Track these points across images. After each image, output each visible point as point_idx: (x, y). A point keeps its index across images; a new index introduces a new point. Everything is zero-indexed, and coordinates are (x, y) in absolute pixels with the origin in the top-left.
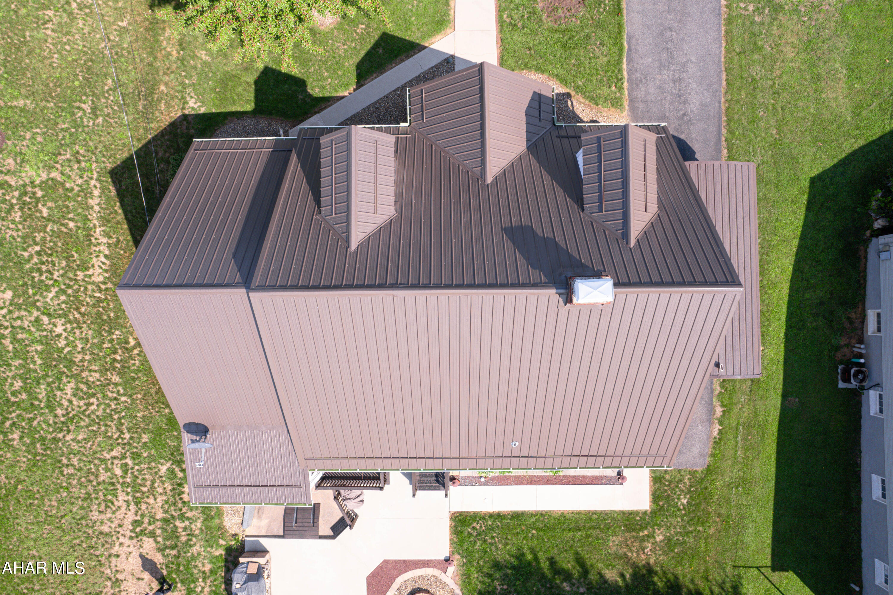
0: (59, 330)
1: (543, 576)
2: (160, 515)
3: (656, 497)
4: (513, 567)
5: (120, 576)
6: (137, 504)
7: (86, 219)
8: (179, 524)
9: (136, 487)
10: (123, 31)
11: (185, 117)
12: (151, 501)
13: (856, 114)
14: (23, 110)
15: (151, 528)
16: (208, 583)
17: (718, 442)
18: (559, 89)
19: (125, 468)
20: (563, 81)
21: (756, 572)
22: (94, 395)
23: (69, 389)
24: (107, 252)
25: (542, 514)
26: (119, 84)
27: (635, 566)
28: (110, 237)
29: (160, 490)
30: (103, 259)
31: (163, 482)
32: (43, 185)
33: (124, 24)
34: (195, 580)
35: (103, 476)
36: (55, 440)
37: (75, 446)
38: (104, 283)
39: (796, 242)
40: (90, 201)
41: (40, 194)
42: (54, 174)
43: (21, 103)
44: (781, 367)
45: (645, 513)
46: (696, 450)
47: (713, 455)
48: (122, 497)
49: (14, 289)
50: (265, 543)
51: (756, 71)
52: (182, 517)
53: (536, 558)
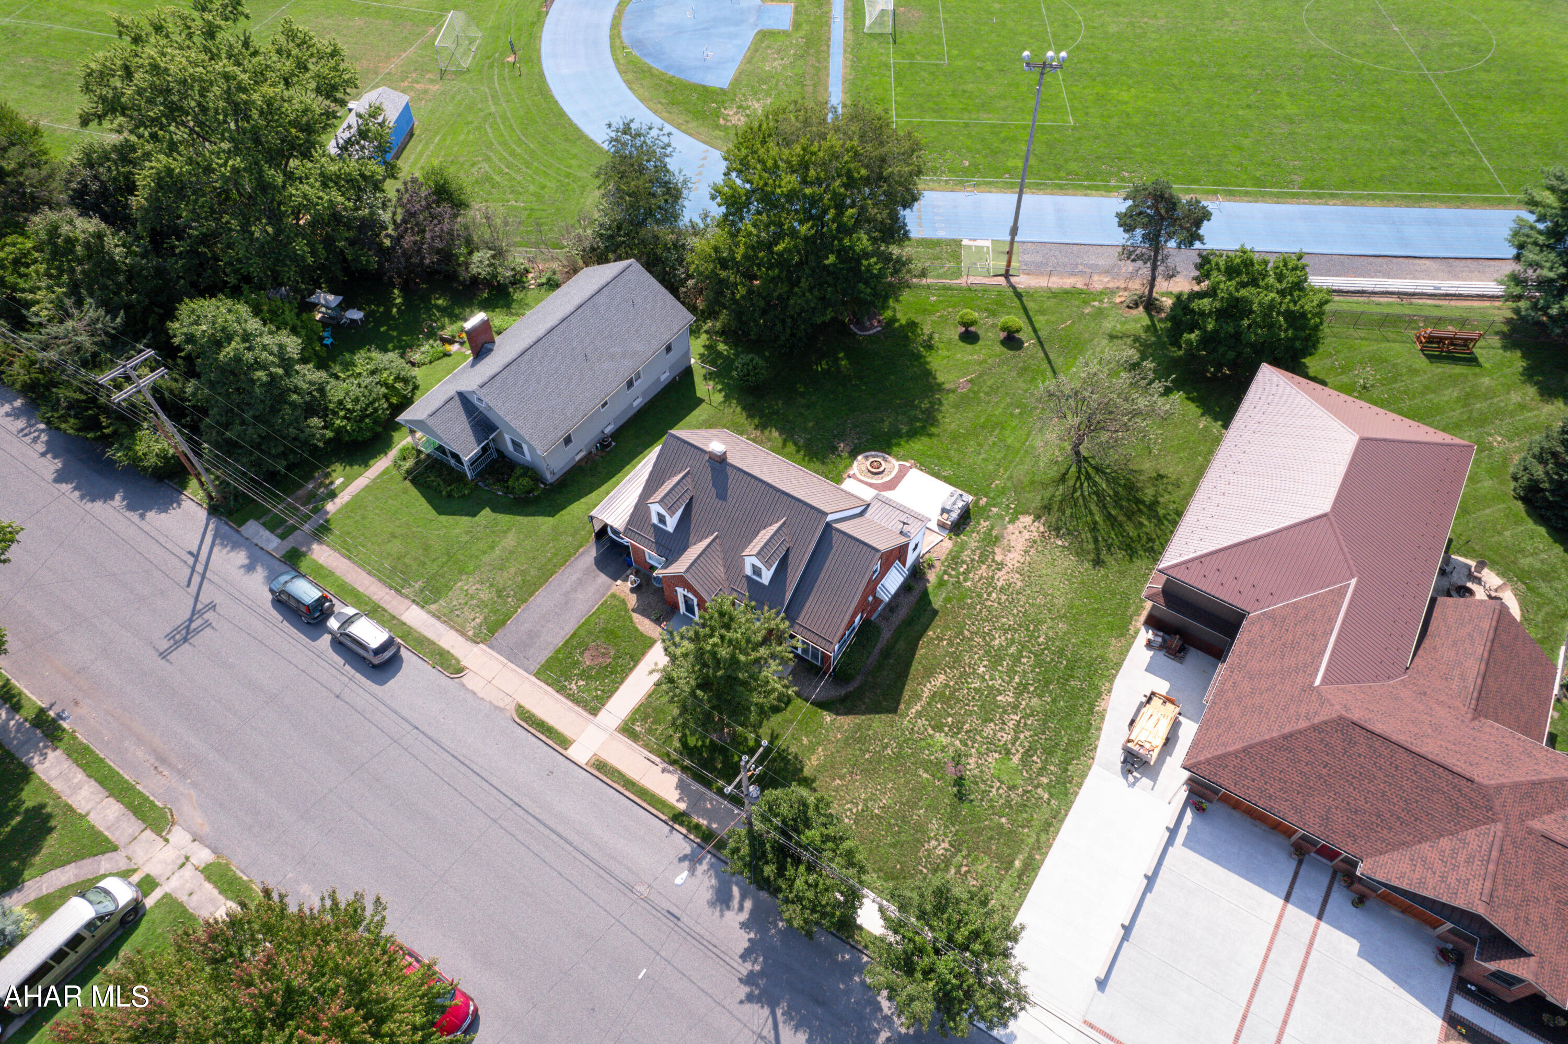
0: (982, 669)
5: (1023, 553)
7: (928, 704)
8: (976, 558)
12: (985, 575)
16: (977, 527)
21: (712, 404)
30: (933, 683)
31: (973, 579)
32: (941, 731)
34: (985, 533)
38: (941, 673)
40: (920, 709)
48: (999, 584)
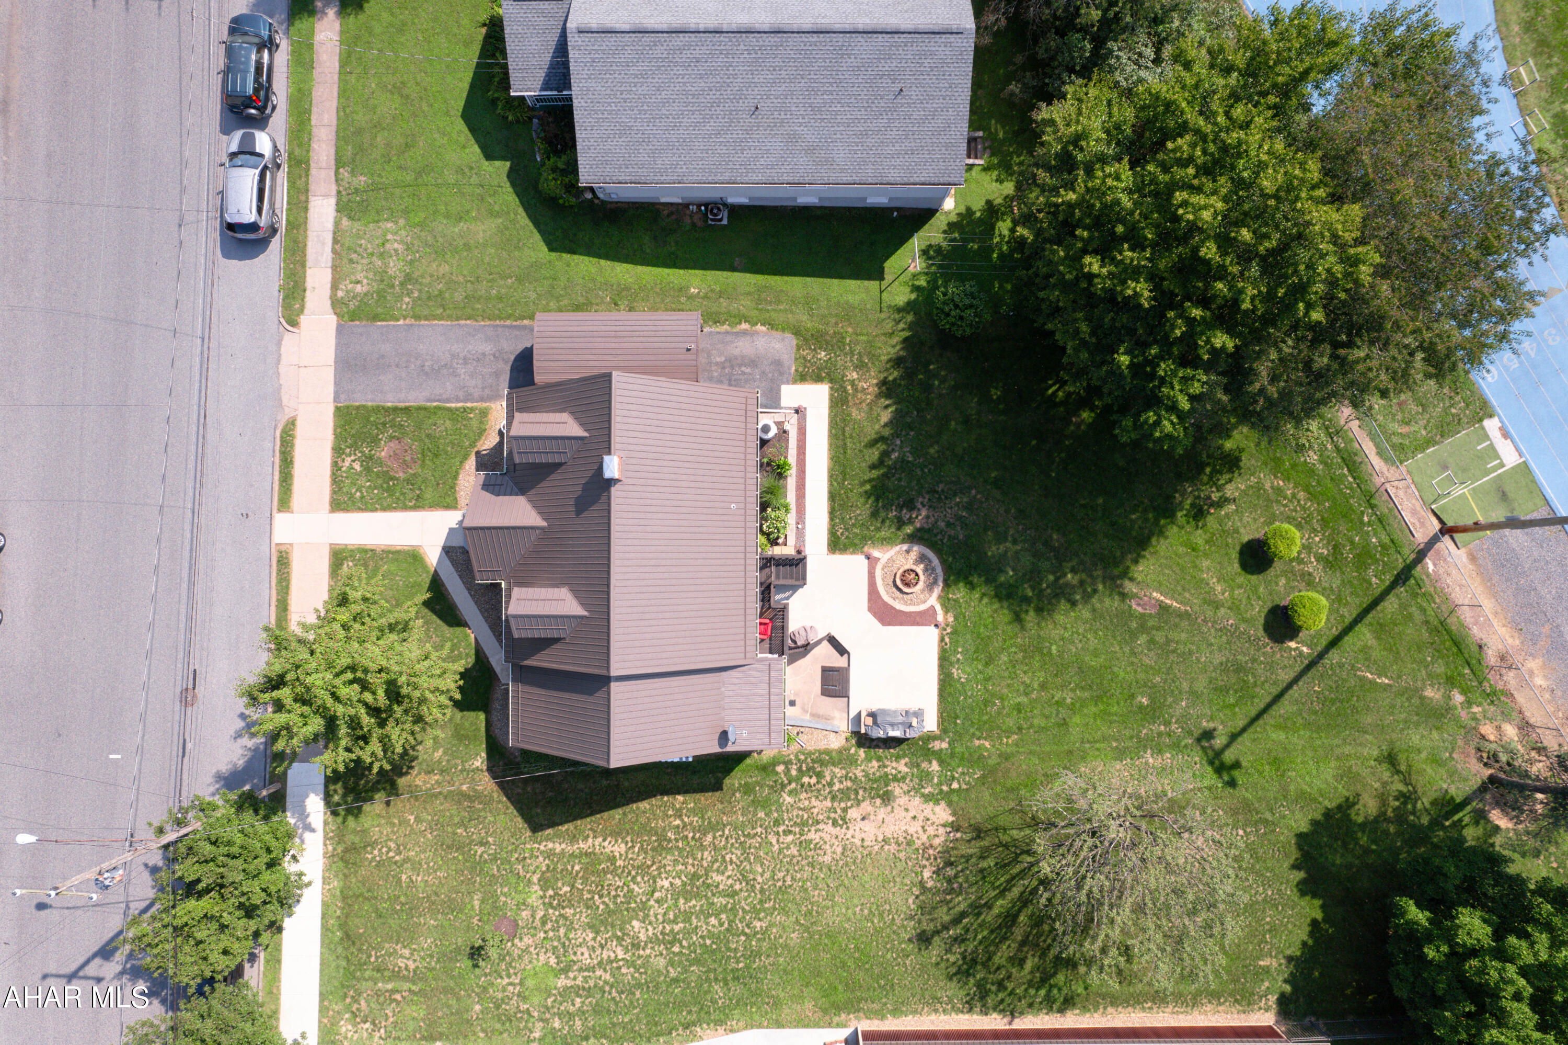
1: (885, 475)
2: (828, 803)
3: (818, 379)
4: (877, 500)
5: (880, 838)
6: (818, 823)
7: (572, 855)
8: (837, 787)
9: (803, 824)
10: (418, 820)
11: (489, 770)
12: (815, 811)
13: (498, 215)
14: (483, 901)
15: (839, 811)
16: (888, 763)
17: (772, 326)
18: (471, 462)
19: (787, 832)
20: (466, 457)
21: (884, 294)
22: (723, 857)
23: (717, 878)
24: (600, 839)
25: (831, 477)
26: (462, 824)
27: (879, 396)
28: (588, 836)
29: (807, 803)
30: (606, 844)
31: (800, 800)
32: (544, 889)
33: (412, 818)
34: (886, 774)
35: (794, 850)
36: (762, 891)
37: (767, 875)
38: (627, 843)
39: (603, 262)
40: (557, 851)
41: (551, 892)
42: (535, 879)
43: (476, 903)
44: (708, 273)
45: (831, 388)
46: (778, 346)
47: (783, 330)
48: (811, 835)
49: (631, 919)
50: (852, 714)
51: (459, 296)
52: (830, 784)
53: (870, 481)
